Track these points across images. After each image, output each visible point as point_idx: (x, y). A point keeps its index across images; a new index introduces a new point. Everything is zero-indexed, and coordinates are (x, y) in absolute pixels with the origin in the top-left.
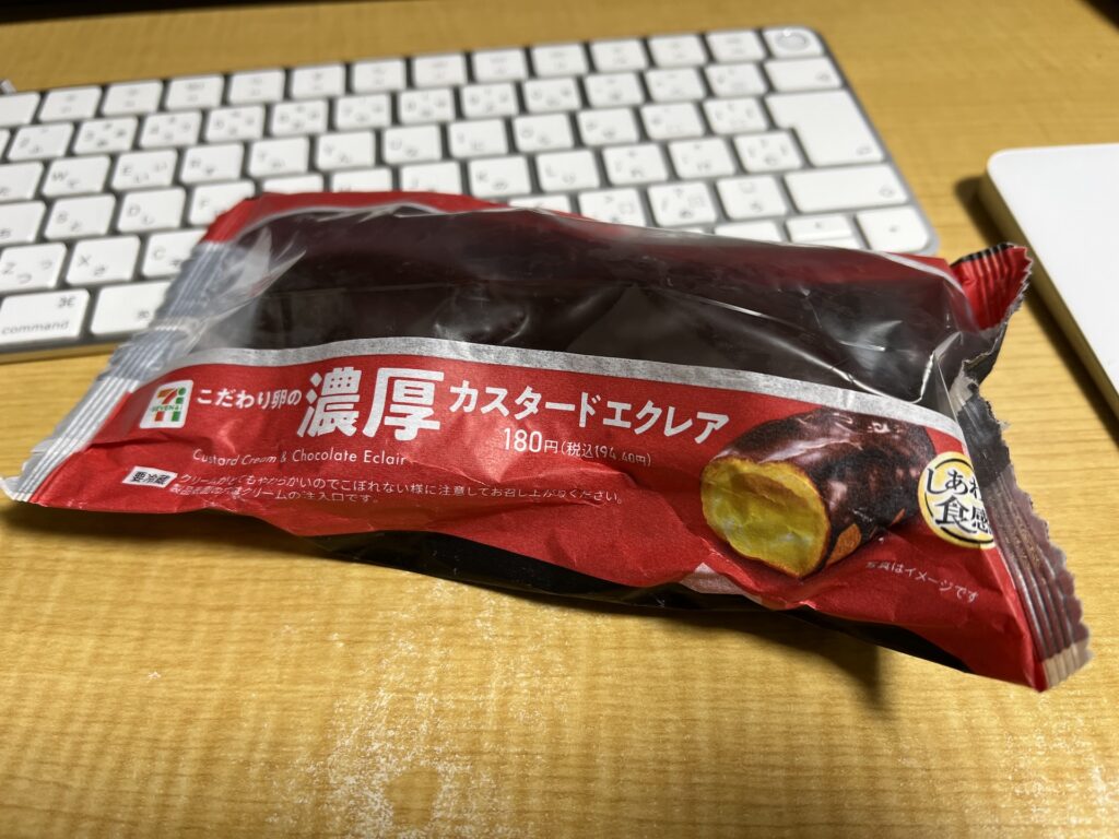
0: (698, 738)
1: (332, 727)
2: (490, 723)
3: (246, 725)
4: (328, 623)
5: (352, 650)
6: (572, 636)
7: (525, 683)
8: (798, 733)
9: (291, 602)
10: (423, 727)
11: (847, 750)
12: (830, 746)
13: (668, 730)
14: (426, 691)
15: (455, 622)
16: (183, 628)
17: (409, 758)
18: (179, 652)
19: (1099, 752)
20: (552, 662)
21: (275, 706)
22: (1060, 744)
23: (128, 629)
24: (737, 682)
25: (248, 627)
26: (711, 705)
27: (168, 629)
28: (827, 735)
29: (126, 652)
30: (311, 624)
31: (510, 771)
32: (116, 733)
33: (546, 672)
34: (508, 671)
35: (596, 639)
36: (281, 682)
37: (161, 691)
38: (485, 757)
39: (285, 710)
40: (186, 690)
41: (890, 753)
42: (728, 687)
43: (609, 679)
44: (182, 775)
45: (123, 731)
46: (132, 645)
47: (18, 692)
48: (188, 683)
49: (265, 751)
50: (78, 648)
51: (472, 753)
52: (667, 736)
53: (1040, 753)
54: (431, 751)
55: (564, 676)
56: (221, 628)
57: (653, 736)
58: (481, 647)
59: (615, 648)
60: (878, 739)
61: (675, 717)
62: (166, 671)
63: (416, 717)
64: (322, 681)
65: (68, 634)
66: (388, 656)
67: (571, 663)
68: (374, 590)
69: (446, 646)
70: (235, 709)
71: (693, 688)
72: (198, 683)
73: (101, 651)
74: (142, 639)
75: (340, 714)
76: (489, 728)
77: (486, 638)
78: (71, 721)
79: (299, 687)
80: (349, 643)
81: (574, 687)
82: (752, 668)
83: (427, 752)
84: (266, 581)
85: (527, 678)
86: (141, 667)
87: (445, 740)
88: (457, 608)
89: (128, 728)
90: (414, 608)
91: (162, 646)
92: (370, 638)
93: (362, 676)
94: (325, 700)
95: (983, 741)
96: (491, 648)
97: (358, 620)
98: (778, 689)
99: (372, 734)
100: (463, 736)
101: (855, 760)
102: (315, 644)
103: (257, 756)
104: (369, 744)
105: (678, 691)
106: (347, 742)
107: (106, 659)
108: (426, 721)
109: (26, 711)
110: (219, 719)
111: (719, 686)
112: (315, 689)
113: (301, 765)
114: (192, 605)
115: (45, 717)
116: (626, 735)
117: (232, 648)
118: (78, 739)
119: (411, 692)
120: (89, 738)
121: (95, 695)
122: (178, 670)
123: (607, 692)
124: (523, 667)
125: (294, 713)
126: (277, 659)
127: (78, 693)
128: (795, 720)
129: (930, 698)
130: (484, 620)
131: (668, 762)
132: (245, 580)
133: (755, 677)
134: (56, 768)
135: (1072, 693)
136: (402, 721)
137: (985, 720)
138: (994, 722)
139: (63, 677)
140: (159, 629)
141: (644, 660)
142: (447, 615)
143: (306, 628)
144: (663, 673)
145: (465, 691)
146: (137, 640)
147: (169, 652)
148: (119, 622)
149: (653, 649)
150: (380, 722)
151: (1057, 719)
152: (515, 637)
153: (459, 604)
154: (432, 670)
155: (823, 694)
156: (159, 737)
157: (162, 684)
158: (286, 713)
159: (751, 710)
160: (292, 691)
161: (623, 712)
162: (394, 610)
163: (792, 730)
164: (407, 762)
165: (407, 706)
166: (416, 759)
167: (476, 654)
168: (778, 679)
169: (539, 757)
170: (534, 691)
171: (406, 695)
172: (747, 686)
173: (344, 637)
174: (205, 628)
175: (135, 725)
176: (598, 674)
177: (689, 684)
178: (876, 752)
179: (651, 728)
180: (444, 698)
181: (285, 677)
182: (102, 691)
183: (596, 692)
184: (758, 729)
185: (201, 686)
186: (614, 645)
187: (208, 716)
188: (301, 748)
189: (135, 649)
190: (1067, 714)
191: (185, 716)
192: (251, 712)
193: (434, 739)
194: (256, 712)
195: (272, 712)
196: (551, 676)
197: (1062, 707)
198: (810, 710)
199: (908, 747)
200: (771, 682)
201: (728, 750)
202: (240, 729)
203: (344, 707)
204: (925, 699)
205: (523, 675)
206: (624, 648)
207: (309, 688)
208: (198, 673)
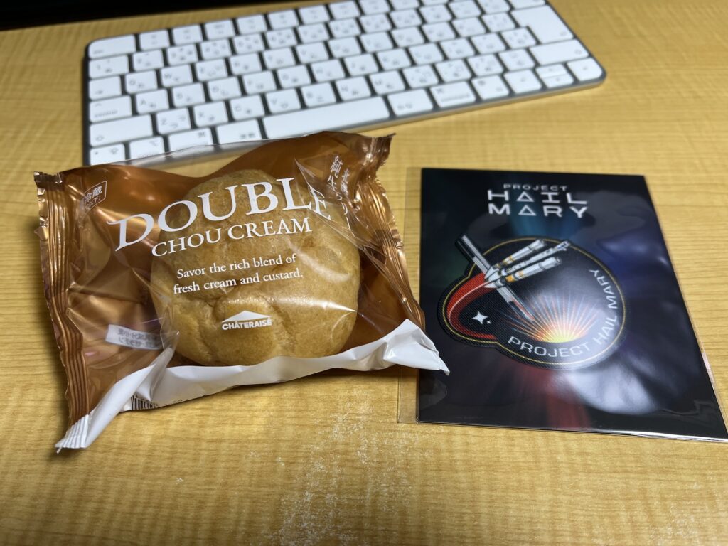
0: (482, 524)
1: (281, 513)
2: (367, 512)
3: (233, 510)
4: (275, 451)
5: (289, 468)
6: (412, 463)
7: (386, 490)
8: (537, 522)
9: (253, 438)
10: (331, 514)
11: (564, 533)
12: (554, 530)
13: (465, 519)
14: (331, 493)
15: (346, 453)
16: (195, 452)
17: (324, 532)
18: (193, 467)
19: (702, 538)
20: (401, 478)
21: (248, 500)
22: (681, 533)
23: (163, 452)
24: (503, 492)
25: (231, 453)
26: (489, 505)
27: (186, 453)
28: (553, 523)
29: (163, 466)
30: (266, 452)
31: (379, 540)
32: (161, 513)
33: (398, 483)
34: (376, 482)
35: (425, 465)
36: (250, 486)
37: (184, 490)
38: (365, 532)
39: (254, 502)
40: (198, 489)
41: (587, 535)
42: (499, 494)
43: (432, 488)
44: (200, 539)
45: (165, 512)
46: (167, 461)
47: (104, 488)
48: (199, 485)
49: (245, 526)
50: (136, 462)
51: (358, 529)
52: (464, 523)
53: (669, 537)
54: (336, 528)
55: (407, 486)
56: (215, 452)
57: (457, 522)
58: (360, 468)
59: (436, 470)
60: (582, 528)
61: (469, 511)
62: (186, 477)
63: (326, 508)
64: (274, 485)
65: (130, 454)
66: (310, 472)
67: (412, 478)
68: (299, 432)
69: (341, 466)
70: (226, 501)
71: (479, 494)
72: (205, 485)
73: (149, 465)
74: (172, 458)
75: (284, 505)
76: (367, 516)
77: (363, 462)
78: (136, 506)
79: (261, 489)
80: (287, 463)
81: (413, 492)
82: (511, 484)
83: (333, 528)
84: (238, 425)
85: (387, 487)
86: (172, 475)
87: (343, 522)
88: (347, 444)
89: (168, 511)
90: (322, 443)
91: (183, 463)
92: (299, 461)
93: (296, 483)
94: (276, 497)
95: (638, 529)
96: (366, 469)
97: (292, 449)
98: (525, 496)
99: (303, 517)
100: (353, 519)
101: (568, 539)
102: (268, 464)
103: (240, 529)
104: (301, 523)
105: (470, 496)
106: (289, 522)
107: (153, 470)
108: (332, 510)
109: (110, 499)
110: (218, 507)
111: (493, 494)
112: (269, 490)
113: (265, 534)
114: (198, 439)
115: (121, 504)
116: (442, 521)
117: (223, 465)
118: (141, 517)
119: (323, 494)
120: (147, 516)
121: (148, 491)
122: (193, 477)
123: (432, 496)
124: (385, 479)
125: (259, 504)
126: (248, 472)
127: (138, 490)
128: (535, 515)
129: (610, 504)
130: (362, 451)
131: (465, 537)
132: (227, 424)
133: (513, 489)
134: (130, 533)
135: (689, 503)
136: (319, 510)
137: (640, 518)
138: (645, 519)
139: (129, 480)
140: (180, 452)
141: (452, 478)
142: (341, 448)
143: (263, 454)
144: (462, 485)
145: (353, 493)
146: (168, 458)
147: (188, 466)
148: (158, 448)
149: (456, 471)
150: (307, 510)
151: (679, 517)
152: (379, 462)
153: (348, 442)
154: (334, 481)
155: (550, 500)
156: (186, 516)
157: (185, 485)
158: (255, 504)
159: (510, 508)
160: (258, 491)
161: (439, 508)
162: (312, 444)
163: (534, 520)
164: (322, 534)
165: (322, 501)
166: (327, 532)
167: (358, 472)
168: (526, 491)
169: (395, 533)
170: (391, 494)
171: (321, 495)
172: (509, 494)
173: (284, 459)
174: (206, 453)
175: (171, 508)
176: (427, 485)
177: (477, 492)
178: (579, 534)
179: (456, 517)
180: (342, 497)
181: (253, 483)
182: (152, 489)
183: (425, 496)
184: (515, 519)
185: (207, 487)
186: (435, 469)
187: (212, 504)
188: (264, 525)
189: (168, 464)
190: (686, 515)
191: (199, 505)
192: (235, 503)
193: (337, 521)
194: (237, 503)
195: (247, 503)
196: (400, 486)
197: (683, 511)
198: (543, 509)
199: (596, 532)
200: (521, 492)
201: (498, 531)
202: (230, 513)
203: (286, 501)
204: (608, 505)
205: (385, 485)
206: (441, 470)
207: (266, 489)
208: (204, 479)
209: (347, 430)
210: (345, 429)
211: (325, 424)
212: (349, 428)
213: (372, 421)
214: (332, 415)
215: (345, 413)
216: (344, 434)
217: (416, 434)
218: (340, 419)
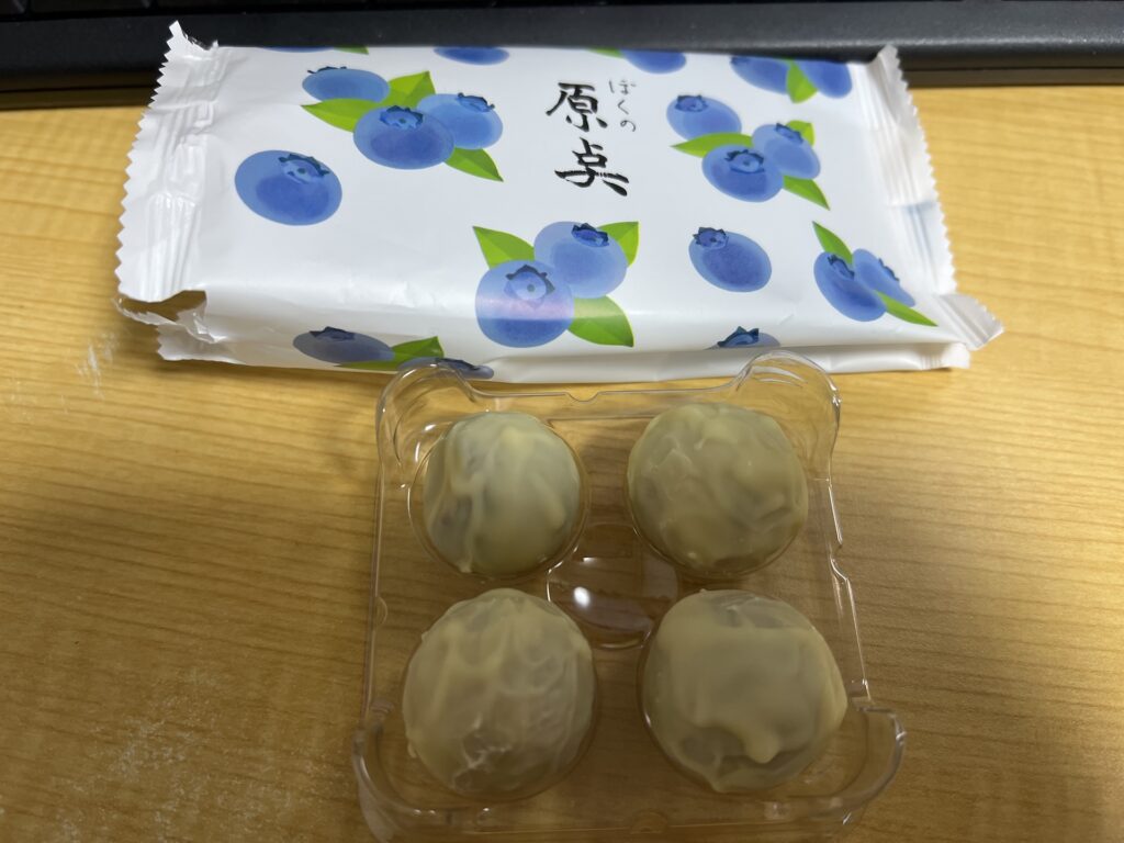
209: (151, 760)
210: (147, 755)
211: (110, 738)
212: (155, 754)
213: (205, 747)
214: (131, 721)
215: (158, 720)
216: (140, 768)
217: (288, 794)
218: (143, 732)
